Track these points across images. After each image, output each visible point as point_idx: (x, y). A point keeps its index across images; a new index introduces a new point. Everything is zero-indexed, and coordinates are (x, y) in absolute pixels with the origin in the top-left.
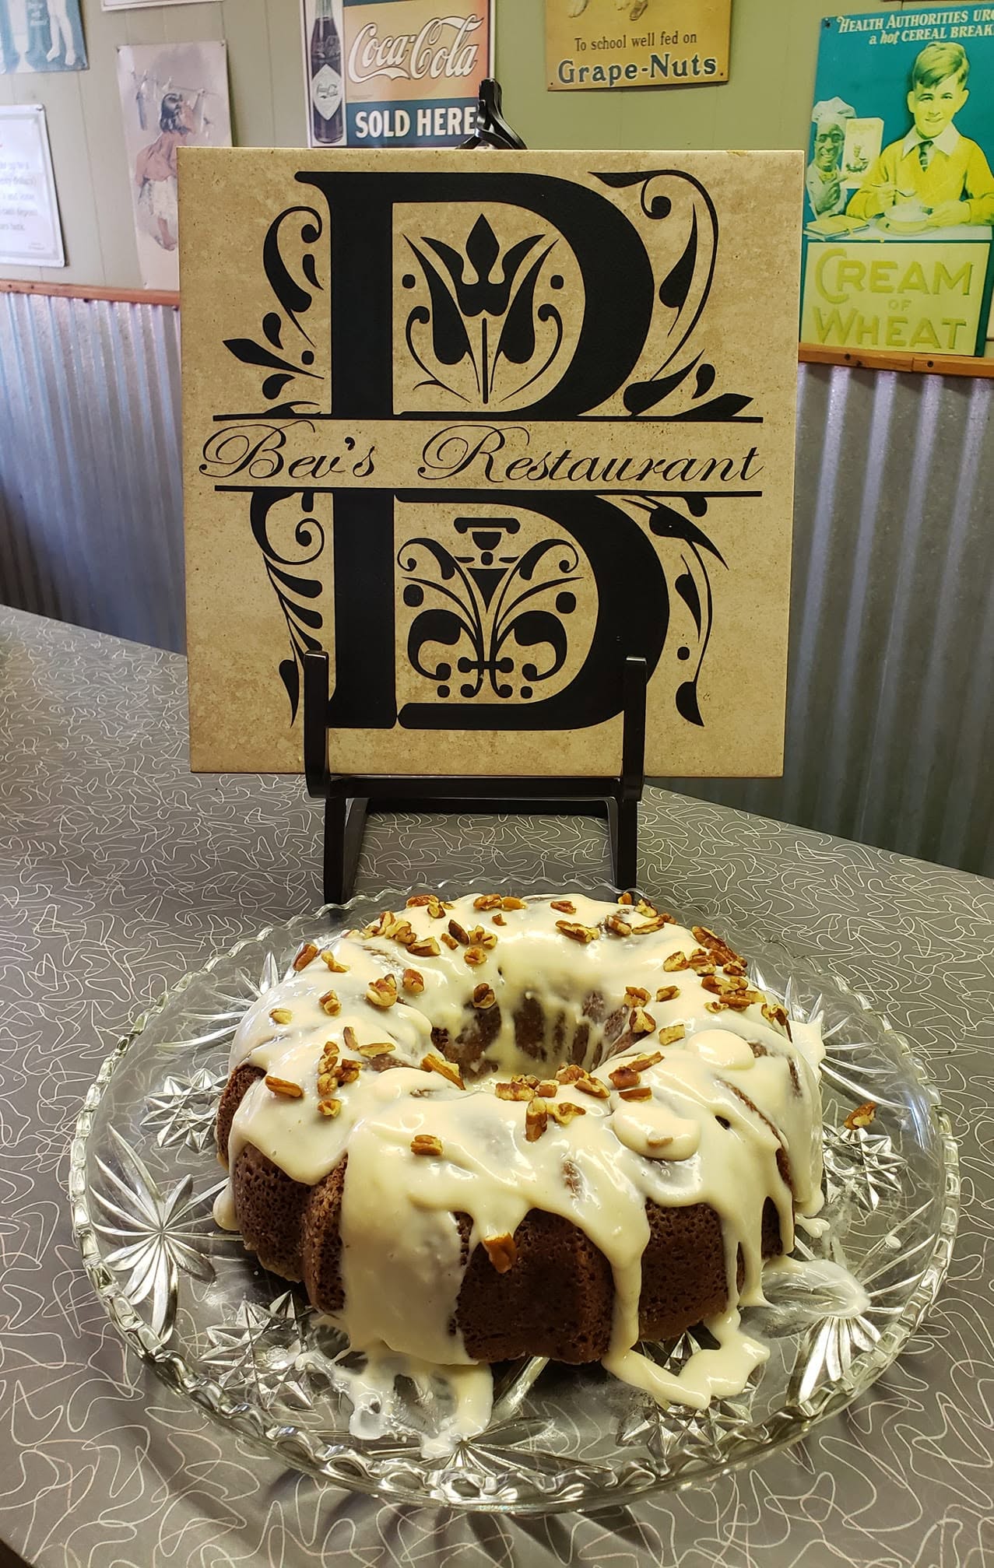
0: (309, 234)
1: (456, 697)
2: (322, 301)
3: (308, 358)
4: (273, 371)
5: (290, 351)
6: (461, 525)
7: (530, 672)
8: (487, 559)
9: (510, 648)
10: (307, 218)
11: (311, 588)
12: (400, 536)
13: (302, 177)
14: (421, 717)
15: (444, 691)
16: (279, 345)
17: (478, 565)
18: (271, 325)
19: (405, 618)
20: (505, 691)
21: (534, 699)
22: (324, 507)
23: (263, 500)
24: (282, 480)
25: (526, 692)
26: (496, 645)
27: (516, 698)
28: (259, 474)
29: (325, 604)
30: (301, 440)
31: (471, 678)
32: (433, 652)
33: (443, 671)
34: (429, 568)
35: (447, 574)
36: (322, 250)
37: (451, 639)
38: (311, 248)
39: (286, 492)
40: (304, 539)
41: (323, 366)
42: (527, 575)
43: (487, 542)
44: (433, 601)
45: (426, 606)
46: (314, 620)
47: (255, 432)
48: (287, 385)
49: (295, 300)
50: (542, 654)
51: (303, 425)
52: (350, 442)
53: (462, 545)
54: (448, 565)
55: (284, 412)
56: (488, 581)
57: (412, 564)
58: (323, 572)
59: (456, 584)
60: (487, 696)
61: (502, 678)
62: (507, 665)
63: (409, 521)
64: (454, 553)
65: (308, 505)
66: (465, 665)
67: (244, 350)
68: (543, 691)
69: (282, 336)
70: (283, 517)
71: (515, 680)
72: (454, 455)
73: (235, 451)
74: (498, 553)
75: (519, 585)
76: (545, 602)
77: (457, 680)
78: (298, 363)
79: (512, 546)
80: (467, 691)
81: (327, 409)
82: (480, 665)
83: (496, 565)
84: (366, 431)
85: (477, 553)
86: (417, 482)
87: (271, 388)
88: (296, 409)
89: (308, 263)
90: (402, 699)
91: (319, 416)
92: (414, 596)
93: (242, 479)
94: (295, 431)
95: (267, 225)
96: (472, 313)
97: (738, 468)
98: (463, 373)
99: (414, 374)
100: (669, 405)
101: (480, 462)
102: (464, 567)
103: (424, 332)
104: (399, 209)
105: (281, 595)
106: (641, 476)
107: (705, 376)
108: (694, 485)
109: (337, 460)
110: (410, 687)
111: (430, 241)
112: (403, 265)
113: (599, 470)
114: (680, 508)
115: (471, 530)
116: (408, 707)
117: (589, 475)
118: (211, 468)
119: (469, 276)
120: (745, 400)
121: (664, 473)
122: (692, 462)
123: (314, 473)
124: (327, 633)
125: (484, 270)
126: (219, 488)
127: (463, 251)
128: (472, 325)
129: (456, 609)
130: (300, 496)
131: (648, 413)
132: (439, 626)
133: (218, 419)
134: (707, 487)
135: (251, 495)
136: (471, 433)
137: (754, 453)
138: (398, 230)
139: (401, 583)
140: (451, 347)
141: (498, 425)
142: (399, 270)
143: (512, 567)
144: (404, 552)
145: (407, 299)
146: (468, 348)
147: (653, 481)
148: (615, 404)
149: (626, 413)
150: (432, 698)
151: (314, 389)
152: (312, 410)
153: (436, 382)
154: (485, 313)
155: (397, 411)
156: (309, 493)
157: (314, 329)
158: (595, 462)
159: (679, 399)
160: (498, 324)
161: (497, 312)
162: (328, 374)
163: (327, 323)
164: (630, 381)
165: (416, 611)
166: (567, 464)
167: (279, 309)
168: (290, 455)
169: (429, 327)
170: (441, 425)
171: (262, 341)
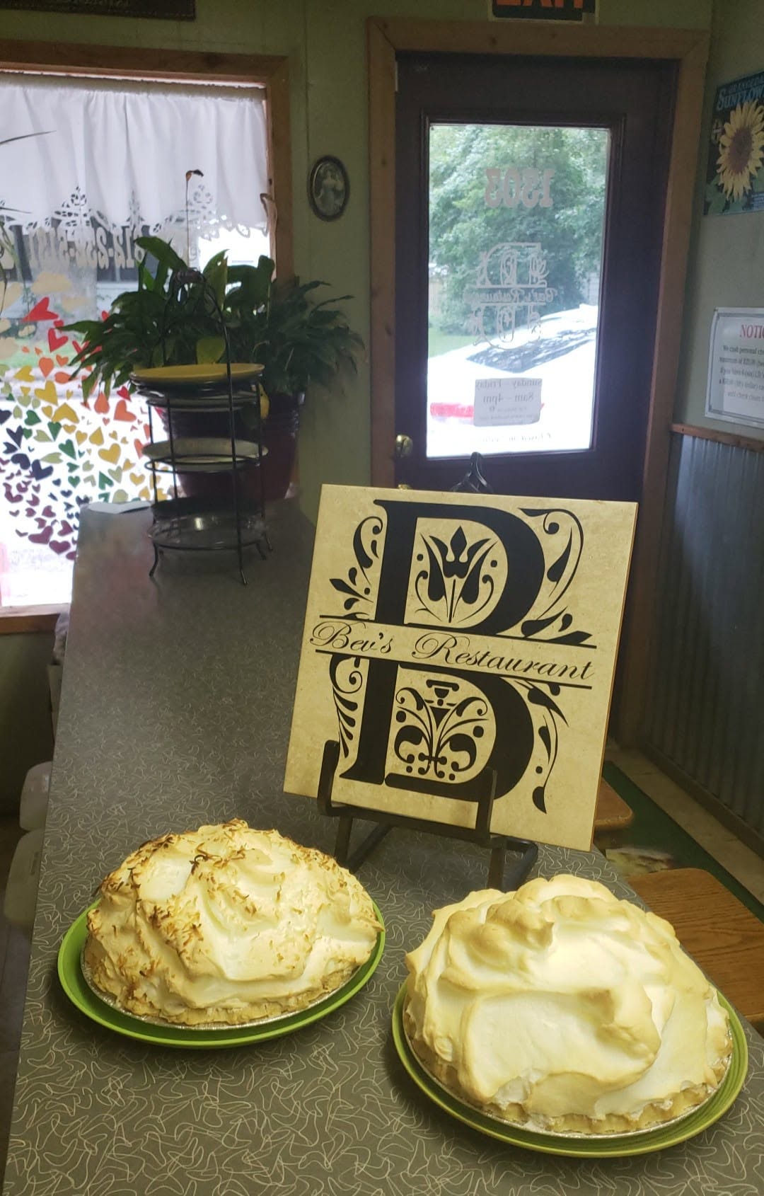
0: (376, 530)
1: (415, 773)
2: (378, 563)
3: (367, 591)
4: (350, 596)
5: (359, 587)
6: (430, 683)
7: (455, 766)
8: (440, 703)
9: (446, 752)
10: (376, 522)
11: (352, 706)
12: (399, 686)
13: (377, 502)
14: (397, 781)
15: (409, 769)
16: (354, 583)
17: (435, 705)
18: (353, 573)
19: (395, 727)
20: (441, 774)
21: (456, 781)
22: (364, 666)
23: (337, 658)
24: (347, 650)
25: (452, 777)
26: (439, 749)
27: (446, 779)
28: (336, 646)
29: (358, 715)
30: (360, 632)
31: (424, 764)
32: (407, 747)
33: (410, 759)
34: (411, 704)
35: (419, 708)
36: (381, 539)
37: (417, 742)
38: (376, 537)
39: (347, 657)
40: (353, 681)
41: (373, 596)
42: (460, 714)
43: (442, 694)
44: (410, 721)
45: (406, 723)
46: (351, 722)
47: (338, 625)
48: (355, 604)
49: (365, 562)
50: (463, 758)
51: (360, 624)
52: (381, 635)
53: (429, 694)
54: (421, 703)
55: (352, 617)
56: (439, 714)
57: (403, 700)
58: (359, 698)
59: (423, 713)
60: (431, 775)
61: (440, 767)
62: (444, 761)
63: (405, 678)
64: (424, 697)
65: (357, 664)
66: (422, 757)
67: (338, 584)
68: (461, 778)
69: (357, 579)
70: (345, 668)
71: (447, 769)
72: (431, 647)
73: (327, 634)
74: (446, 700)
75: (455, 719)
76: (468, 730)
77: (417, 764)
78: (362, 593)
79: (454, 698)
80: (422, 771)
81: (373, 618)
82: (430, 758)
83: (445, 706)
84: (390, 630)
85: (436, 699)
86: (411, 659)
87: (348, 604)
88: (359, 616)
89: (374, 544)
90: (388, 770)
91: (368, 621)
92: (401, 717)
93: (328, 648)
94: (356, 626)
95: (357, 524)
96: (449, 575)
97: (580, 671)
98: (440, 606)
99: (416, 604)
100: (545, 633)
101: (443, 652)
102: (427, 704)
103: (424, 584)
104: (421, 522)
105: (338, 708)
106: (526, 670)
107: (568, 620)
108: (554, 678)
109: (373, 643)
110: (393, 765)
111: (433, 538)
112: (419, 548)
113: (503, 664)
114: (545, 689)
115: (434, 687)
116: (391, 775)
117: (498, 666)
118: (315, 640)
119: (450, 557)
120: (588, 636)
121: (539, 670)
122: (554, 666)
123: (362, 649)
124: (356, 731)
125: (457, 554)
126: (317, 651)
127: (448, 544)
128: (448, 582)
129: (421, 727)
130: (354, 659)
131: (531, 637)
132: (411, 734)
133: (322, 617)
134: (560, 680)
135: (331, 656)
136: (440, 637)
137: (589, 664)
138: (418, 531)
139: (396, 708)
140: (436, 592)
141: (454, 634)
142: (416, 552)
143: (452, 708)
144: (399, 694)
145: (417, 567)
146: (445, 594)
147: (532, 674)
148: (516, 630)
149: (523, 636)
150: (403, 772)
151: (368, 607)
152: (366, 617)
153: (426, 609)
154: (455, 577)
155: (406, 622)
156: (358, 658)
157: (373, 576)
158: (502, 659)
159: (553, 631)
160: (461, 583)
161: (461, 576)
162: (375, 600)
163: (379, 574)
164: (526, 618)
165: (401, 725)
166: (487, 659)
167: (357, 567)
168: (352, 639)
169: (427, 581)
170: (427, 631)
171: (347, 581)
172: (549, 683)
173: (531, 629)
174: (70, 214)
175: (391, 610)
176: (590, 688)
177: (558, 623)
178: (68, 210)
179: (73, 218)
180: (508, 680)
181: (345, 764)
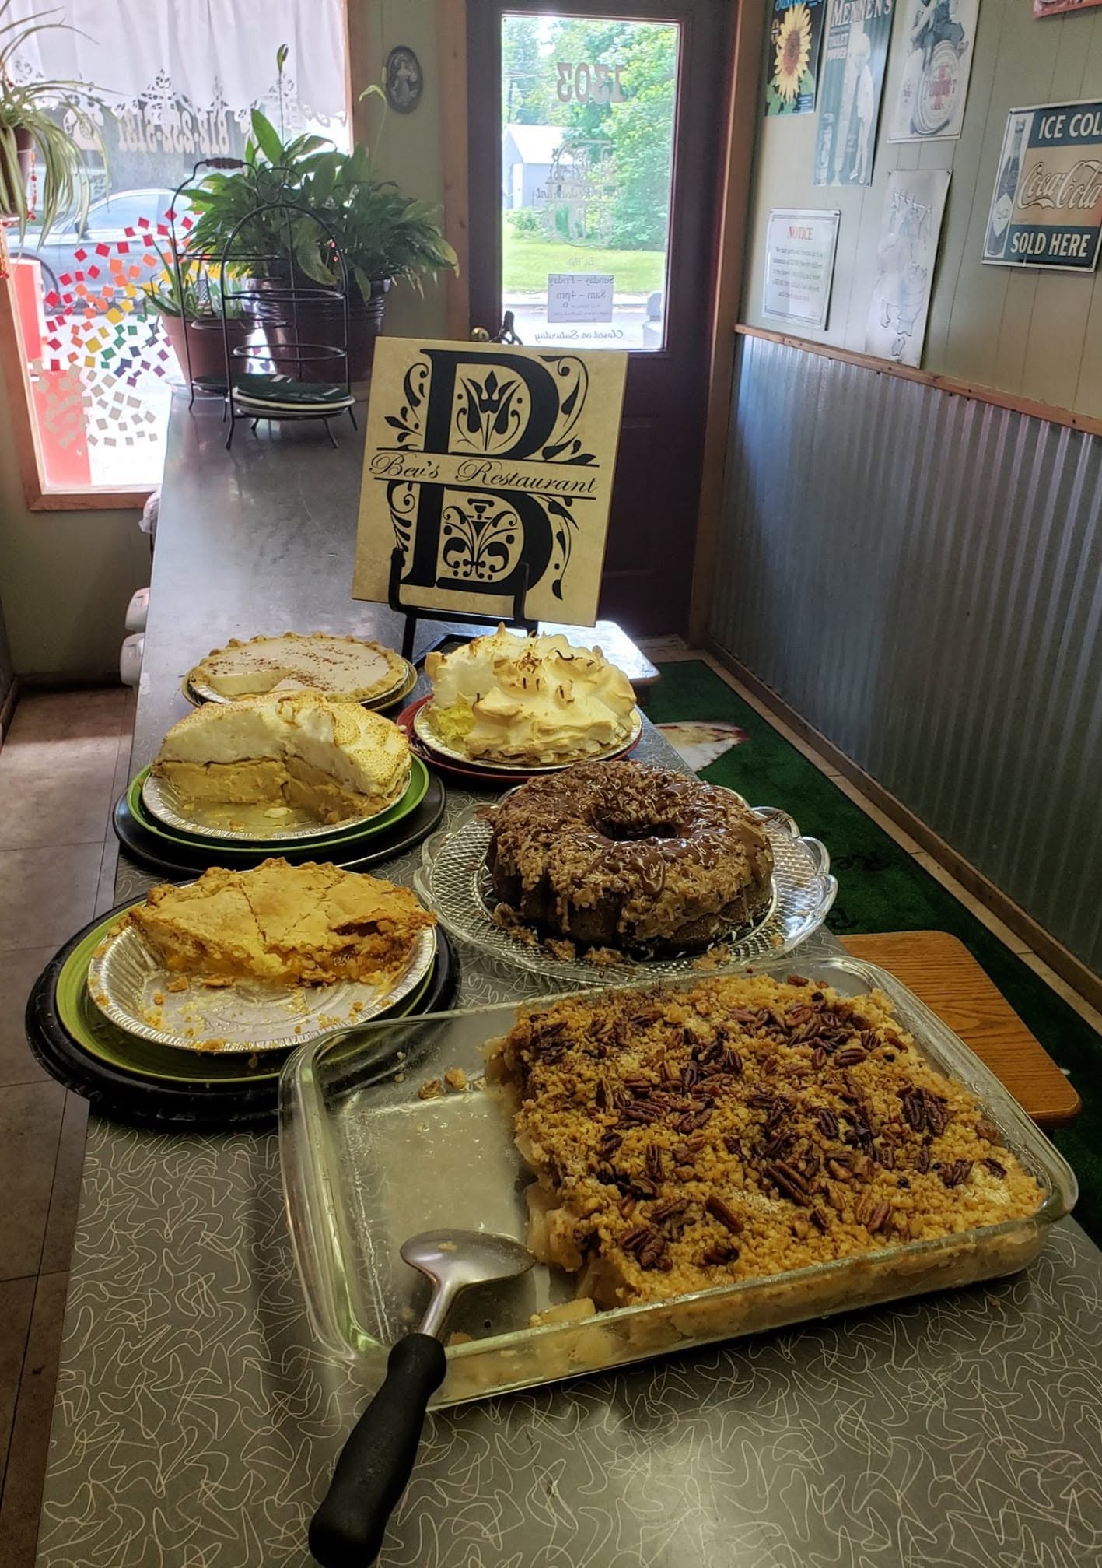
0: (423, 375)
1: (460, 576)
2: (425, 402)
3: (417, 426)
4: (403, 431)
5: (410, 424)
6: (471, 501)
7: (492, 568)
8: (479, 517)
9: (485, 557)
10: (423, 368)
11: (407, 524)
12: (445, 504)
13: (423, 351)
14: (447, 584)
15: (456, 573)
16: (405, 419)
17: (475, 519)
18: (404, 411)
19: (443, 539)
20: (481, 576)
21: (493, 580)
22: (416, 489)
23: (393, 484)
24: (401, 477)
25: (490, 577)
26: (479, 555)
27: (485, 579)
28: (392, 474)
29: (412, 531)
30: (411, 461)
31: (467, 568)
32: (453, 555)
33: (457, 564)
34: (456, 519)
35: (462, 522)
36: (427, 382)
37: (461, 551)
38: (423, 381)
39: (402, 482)
40: (407, 502)
41: (422, 430)
42: (495, 526)
43: (480, 510)
44: (456, 533)
45: (453, 535)
46: (407, 537)
47: (392, 456)
48: (407, 437)
49: (414, 402)
50: (498, 561)
51: (411, 455)
52: (430, 463)
53: (470, 510)
54: (463, 518)
55: (405, 448)
56: (479, 527)
57: (449, 516)
58: (413, 517)
59: (465, 527)
60: (473, 577)
61: (481, 570)
62: (483, 564)
63: (450, 498)
64: (466, 513)
65: (410, 488)
66: (466, 563)
67: (392, 421)
68: (497, 577)
69: (407, 417)
70: (400, 492)
71: (486, 571)
72: (470, 471)
73: (384, 463)
74: (484, 515)
75: (491, 530)
76: (501, 538)
77: (462, 569)
78: (412, 428)
79: (490, 513)
80: (466, 574)
81: (422, 449)
82: (472, 563)
83: (483, 520)
84: (436, 458)
85: (476, 514)
86: (454, 482)
87: (401, 438)
88: (410, 447)
89: (421, 386)
90: (439, 575)
91: (418, 451)
92: (448, 531)
93: (385, 475)
94: (408, 456)
95: (407, 369)
96: (484, 411)
97: (587, 486)
98: (477, 438)
99: (458, 436)
100: (560, 457)
101: (481, 475)
102: (469, 519)
103: (464, 419)
104: (459, 366)
105: (395, 526)
106: (546, 487)
107: (577, 445)
108: (568, 493)
109: (423, 470)
110: (442, 570)
111: (472, 382)
112: (459, 389)
113: (528, 483)
114: (561, 501)
115: (474, 505)
116: (441, 579)
117: (525, 484)
118: (374, 470)
119: (485, 396)
120: (593, 457)
121: (557, 486)
122: (568, 483)
123: (414, 475)
124: (411, 544)
125: (490, 394)
126: (376, 478)
127: (483, 385)
128: (483, 417)
129: (464, 537)
130: (407, 484)
131: (553, 459)
132: (457, 545)
133: (378, 449)
134: (573, 494)
135: (387, 482)
136: (478, 463)
137: (594, 480)
138: (458, 375)
139: (443, 524)
140: (474, 425)
141: (490, 460)
142: (456, 392)
143: (489, 521)
144: (446, 512)
145: (458, 404)
146: (481, 427)
147: (551, 490)
148: (538, 455)
149: (544, 459)
150: (451, 576)
151: (418, 440)
152: (416, 448)
153: (466, 440)
154: (489, 412)
155: (450, 451)
156: (411, 483)
157: (420, 415)
158: (527, 479)
159: (566, 455)
160: (493, 417)
161: (494, 412)
162: (424, 434)
163: (426, 412)
164: (546, 445)
165: (448, 537)
166: (516, 479)
167: (408, 405)
168: (405, 467)
169: (466, 417)
170: (467, 458)
171: (400, 418)
172: (563, 497)
173: (550, 453)
174: (155, 97)
175: (437, 442)
176: (595, 499)
177: (570, 448)
178: (153, 93)
179: (158, 101)
180: (532, 495)
181: (405, 571)
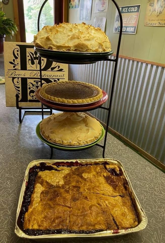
0: (18, 51)
1: (34, 99)
2: (19, 58)
3: (18, 64)
4: (14, 65)
8: (37, 85)
10: (17, 49)
11: (19, 88)
12: (28, 82)
13: (17, 45)
14: (31, 101)
15: (33, 98)
17: (36, 85)
18: (14, 60)
19: (29, 91)
22: (20, 79)
23: (14, 78)
24: (15, 76)
28: (13, 76)
32: (32, 94)
33: (33, 96)
34: (31, 86)
36: (19, 53)
37: (34, 93)
38: (18, 52)
40: (18, 82)
41: (19, 65)
43: (37, 83)
44: (32, 89)
46: (19, 91)
47: (13, 71)
48: (16, 67)
49: (16, 58)
52: (23, 73)
53: (34, 83)
54: (33, 85)
55: (15, 69)
56: (37, 87)
57: (29, 85)
58: (20, 86)
59: (34, 87)
60: (37, 99)
63: (29, 81)
65: (18, 79)
67: (11, 63)
69: (15, 62)
70: (15, 80)
72: (33, 74)
73: (10, 73)
74: (38, 84)
77: (34, 97)
78: (17, 64)
80: (35, 98)
81: (20, 69)
83: (38, 85)
84: (24, 71)
85: (36, 84)
86: (30, 77)
87: (14, 67)
88: (17, 69)
89: (18, 54)
92: (30, 88)
93: (11, 76)
94: (16, 71)
95: (13, 50)
96: (35, 60)
97: (62, 76)
98: (34, 66)
99: (29, 65)
100: (55, 70)
101: (36, 75)
102: (35, 85)
103: (30, 62)
104: (27, 49)
105: (16, 88)
106: (53, 77)
107: (59, 67)
108: (58, 78)
109: (21, 74)
110: (29, 98)
111: (30, 52)
112: (28, 54)
113: (48, 76)
114: (57, 80)
115: (35, 82)
116: (29, 100)
117: (47, 76)
118: (8, 75)
119: (35, 56)
120: (63, 69)
121: (55, 76)
122: (58, 76)
123: (19, 76)
124: (20, 92)
126: (9, 77)
127: (34, 53)
128: (35, 61)
129: (34, 90)
130: (17, 78)
131: (53, 70)
132: (32, 92)
133: (8, 70)
134: (59, 78)
135: (12, 78)
136: (35, 72)
137: (64, 75)
138: (27, 51)
139: (28, 87)
140: (33, 63)
141: (38, 71)
142: (27, 55)
143: (40, 86)
144: (28, 84)
145: (28, 58)
146: (34, 63)
147: (54, 77)
148: (50, 69)
149: (51, 70)
150: (32, 99)
152: (19, 69)
153: (31, 67)
154: (36, 60)
155: (27, 69)
156: (18, 78)
157: (18, 61)
158: (48, 75)
159: (56, 69)
160: (38, 61)
161: (37, 60)
162: (20, 66)
163: (20, 60)
164: (51, 67)
165: (30, 90)
166: (45, 75)
167: (15, 59)
168: (16, 74)
169: (30, 61)
170: (32, 71)
171: (13, 62)
172: (57, 79)
175: (24, 67)
176: (64, 79)
177: (57, 67)
180: (50, 79)
181: (20, 99)
